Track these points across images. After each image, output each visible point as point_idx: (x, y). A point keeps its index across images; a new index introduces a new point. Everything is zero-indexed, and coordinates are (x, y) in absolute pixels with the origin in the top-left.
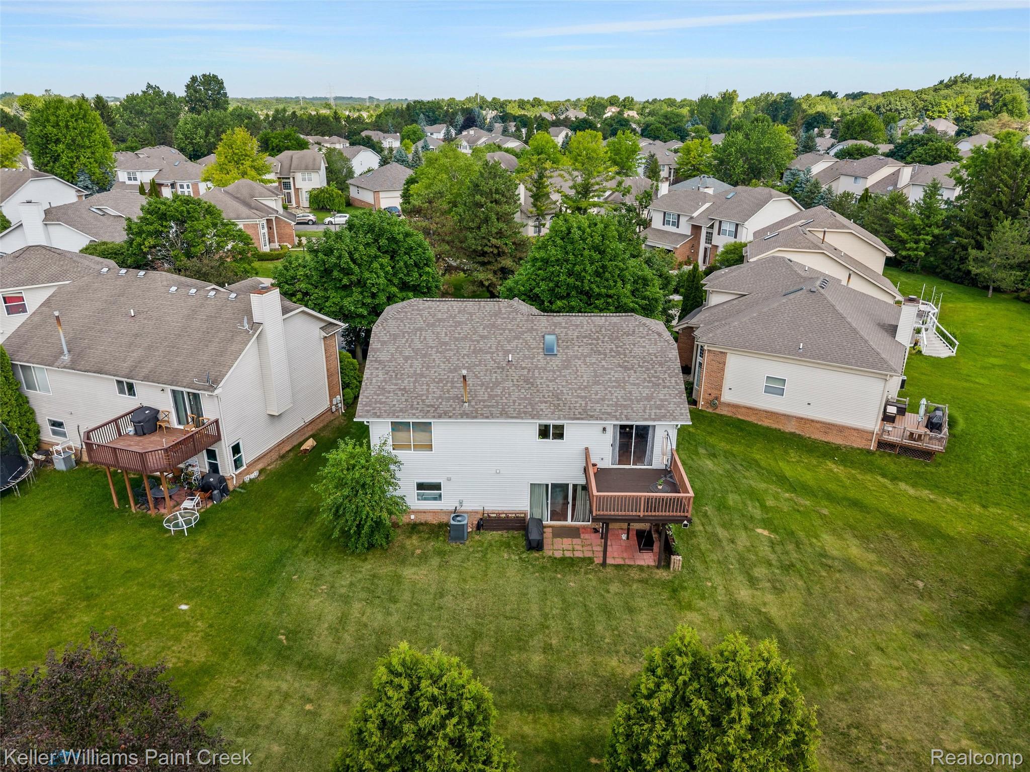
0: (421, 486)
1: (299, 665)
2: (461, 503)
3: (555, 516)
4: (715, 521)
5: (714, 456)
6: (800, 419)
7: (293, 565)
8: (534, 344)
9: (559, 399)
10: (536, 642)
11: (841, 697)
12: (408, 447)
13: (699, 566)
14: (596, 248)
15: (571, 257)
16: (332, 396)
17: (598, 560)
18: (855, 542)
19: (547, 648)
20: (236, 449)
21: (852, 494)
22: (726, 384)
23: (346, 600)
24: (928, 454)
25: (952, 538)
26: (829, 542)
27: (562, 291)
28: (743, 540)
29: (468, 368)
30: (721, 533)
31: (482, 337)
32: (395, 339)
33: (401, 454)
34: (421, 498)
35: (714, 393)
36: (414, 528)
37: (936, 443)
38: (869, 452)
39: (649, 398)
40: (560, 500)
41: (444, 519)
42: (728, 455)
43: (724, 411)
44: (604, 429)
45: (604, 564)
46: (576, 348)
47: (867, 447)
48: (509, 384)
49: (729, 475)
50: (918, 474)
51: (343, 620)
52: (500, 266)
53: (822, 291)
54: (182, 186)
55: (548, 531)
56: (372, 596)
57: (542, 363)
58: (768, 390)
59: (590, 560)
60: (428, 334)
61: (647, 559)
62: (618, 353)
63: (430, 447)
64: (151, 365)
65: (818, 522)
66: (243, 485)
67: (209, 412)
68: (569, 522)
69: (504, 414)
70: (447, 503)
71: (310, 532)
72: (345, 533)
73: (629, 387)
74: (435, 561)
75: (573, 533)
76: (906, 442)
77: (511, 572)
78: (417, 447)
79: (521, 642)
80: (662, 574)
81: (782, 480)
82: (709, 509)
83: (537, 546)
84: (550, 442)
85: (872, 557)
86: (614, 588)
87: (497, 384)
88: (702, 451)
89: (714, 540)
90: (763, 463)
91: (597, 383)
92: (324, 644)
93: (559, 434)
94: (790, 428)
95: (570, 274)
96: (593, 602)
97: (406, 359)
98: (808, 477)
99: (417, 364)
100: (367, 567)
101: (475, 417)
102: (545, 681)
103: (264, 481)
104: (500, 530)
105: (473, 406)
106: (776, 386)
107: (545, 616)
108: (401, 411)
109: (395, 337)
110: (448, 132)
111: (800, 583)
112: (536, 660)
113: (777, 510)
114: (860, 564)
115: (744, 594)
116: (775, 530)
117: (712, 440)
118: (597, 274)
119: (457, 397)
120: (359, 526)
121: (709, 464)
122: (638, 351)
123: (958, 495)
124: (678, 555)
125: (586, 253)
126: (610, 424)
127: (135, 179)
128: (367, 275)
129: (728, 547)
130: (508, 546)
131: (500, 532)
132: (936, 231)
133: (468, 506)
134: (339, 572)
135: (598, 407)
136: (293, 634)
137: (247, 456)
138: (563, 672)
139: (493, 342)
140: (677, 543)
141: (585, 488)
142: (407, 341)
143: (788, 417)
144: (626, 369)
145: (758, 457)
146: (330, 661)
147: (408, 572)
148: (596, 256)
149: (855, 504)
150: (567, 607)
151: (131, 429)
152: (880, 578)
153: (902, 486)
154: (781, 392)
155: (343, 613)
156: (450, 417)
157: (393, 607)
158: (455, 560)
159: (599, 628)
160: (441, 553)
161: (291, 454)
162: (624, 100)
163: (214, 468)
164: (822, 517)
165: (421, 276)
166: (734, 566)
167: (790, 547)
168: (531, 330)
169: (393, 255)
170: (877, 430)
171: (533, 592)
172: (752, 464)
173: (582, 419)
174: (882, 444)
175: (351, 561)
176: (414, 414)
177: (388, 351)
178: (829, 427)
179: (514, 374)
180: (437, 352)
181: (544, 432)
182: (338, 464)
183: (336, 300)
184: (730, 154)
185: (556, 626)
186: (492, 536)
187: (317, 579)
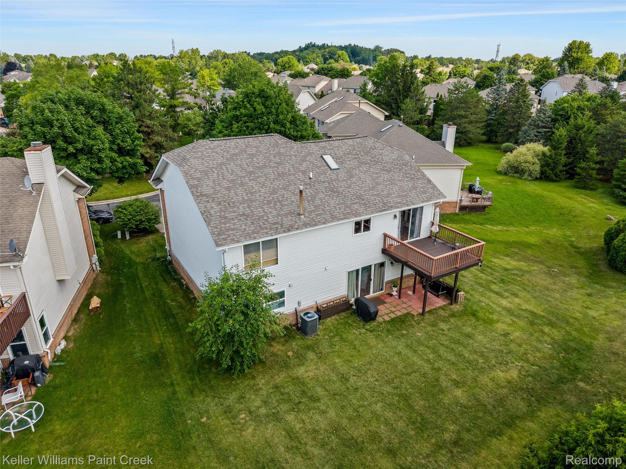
2: (299, 303)
7: (190, 410)
8: (318, 163)
9: (363, 200)
17: (415, 312)
20: (42, 323)
24: (482, 209)
29: (284, 189)
31: (279, 164)
32: (206, 174)
37: (487, 201)
38: (456, 214)
39: (414, 188)
40: (366, 280)
44: (395, 216)
46: (348, 162)
47: (454, 212)
48: (321, 195)
52: (154, 141)
57: (333, 176)
59: (410, 314)
60: (233, 167)
62: (377, 162)
63: (276, 261)
66: (57, 358)
68: (371, 295)
69: (334, 218)
70: (289, 307)
71: (175, 375)
74: (312, 356)
76: (473, 204)
78: (269, 262)
84: (363, 234)
87: (313, 196)
93: (367, 226)
96: (444, 340)
99: (241, 192)
101: (316, 225)
103: (75, 347)
104: (334, 315)
105: (308, 217)
108: (254, 232)
112: (460, 395)
119: (291, 213)
122: (386, 158)
124: (460, 291)
126: (398, 211)
130: (350, 324)
131: (333, 317)
133: (305, 305)
134: (242, 397)
135: (390, 200)
137: (52, 327)
138: (483, 395)
139: (288, 166)
141: (382, 265)
142: (218, 175)
144: (388, 171)
153: (488, 226)
155: (285, 429)
156: (297, 229)
157: (321, 405)
159: (467, 355)
160: (309, 348)
161: (82, 316)
162: (120, 56)
165: (133, 141)
168: (310, 154)
170: (458, 200)
173: (387, 210)
174: (460, 208)
176: (267, 233)
177: (207, 186)
179: (320, 187)
180: (250, 180)
181: (358, 228)
186: (330, 321)
187: (228, 411)
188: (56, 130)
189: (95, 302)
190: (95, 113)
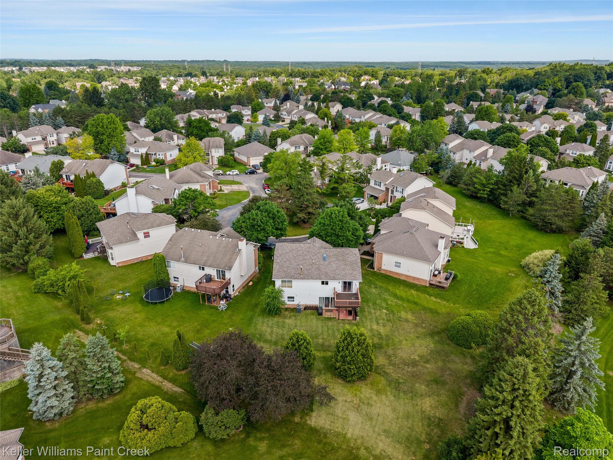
0: (289, 298)
1: (264, 342)
2: (299, 302)
3: (326, 306)
4: (372, 307)
5: (376, 288)
6: (406, 276)
7: (256, 319)
8: (320, 257)
9: (327, 274)
10: (320, 337)
11: (392, 349)
12: (286, 287)
13: (364, 320)
14: (340, 221)
15: (332, 224)
16: (255, 267)
17: (337, 318)
18: (411, 314)
19: (323, 338)
20: (233, 286)
21: (416, 300)
22: (383, 263)
23: (272, 327)
24: (443, 288)
25: (439, 313)
26: (403, 314)
27: (329, 234)
28: (378, 313)
29: (302, 265)
30: (373, 311)
31: (306, 255)
33: (284, 289)
34: (289, 301)
35: (380, 266)
36: (286, 309)
37: (447, 284)
38: (426, 287)
39: (351, 274)
40: (327, 301)
41: (295, 307)
42: (381, 287)
43: (383, 272)
44: (339, 283)
45: (339, 319)
46: (332, 258)
47: (425, 285)
48: (313, 269)
49: (379, 294)
50: (438, 294)
51: (272, 332)
53: (415, 233)
54: (159, 155)
55: (324, 311)
56: (278, 327)
57: (322, 263)
58: (396, 266)
59: (335, 318)
60: (290, 254)
61: (350, 318)
62: (344, 260)
63: (291, 287)
64: (210, 262)
65: (402, 308)
66: (235, 297)
67: (228, 275)
68: (330, 308)
69: (312, 278)
70: (296, 302)
71: (258, 310)
72: (270, 310)
73: (346, 271)
74: (294, 318)
75: (331, 311)
76: (437, 284)
77: (314, 321)
78: (288, 287)
79: (317, 337)
80: (354, 322)
81: (395, 296)
82: (370, 304)
83: (321, 314)
84: (324, 286)
85: (414, 318)
86: (341, 325)
87: (310, 269)
88: (373, 286)
89: (370, 313)
90: (391, 290)
91: (337, 269)
92: (269, 338)
93: (327, 283)
94: (403, 278)
95: (332, 229)
96: (335, 328)
97: (285, 262)
98: (404, 295)
99: (288, 263)
100: (276, 319)
101: (304, 279)
102: (323, 345)
103: (240, 295)
104: (311, 310)
105: (303, 276)
106: (398, 265)
107: (323, 331)
108: (284, 277)
109: (281, 255)
110: (276, 103)
111: (391, 324)
112: (320, 341)
113: (390, 305)
114: (409, 320)
115: (375, 327)
116: (388, 311)
117: (377, 282)
118: (341, 229)
119: (299, 273)
120: (274, 309)
121: (374, 290)
122: (349, 259)
123: (448, 301)
124: (359, 316)
125: (337, 222)
126: (341, 281)
127: (138, 151)
128: (266, 227)
129: (373, 315)
130: (313, 314)
132: (491, 187)
133: (301, 303)
134: (268, 321)
135: (337, 276)
136: (260, 335)
137: (236, 288)
138: (327, 343)
139: (308, 257)
140: (359, 314)
141: (334, 298)
142: (284, 256)
143: (402, 275)
144: (346, 265)
145: (390, 288)
146: (271, 341)
147: (287, 321)
148: (340, 223)
149: (415, 303)
150: (328, 329)
151: (205, 281)
152: (413, 323)
153: (432, 298)
154: (400, 267)
155: (272, 330)
156: (297, 279)
157: (284, 329)
158: (299, 318)
159: (336, 334)
160: (295, 316)
161: (246, 287)
163: (227, 292)
164: (404, 307)
166: (374, 320)
167: (391, 315)
168: (319, 253)
169: (273, 218)
170: (428, 279)
171: (320, 326)
172: (387, 290)
173: (333, 280)
174: (430, 284)
175: (271, 318)
176: (288, 278)
177: (279, 259)
178: (414, 278)
179: (315, 266)
180: (293, 259)
181: (323, 283)
182: (268, 292)
183: (256, 235)
184: (414, 137)
185: (325, 333)
186: (308, 311)
187: (263, 322)
188: (255, 222)
189: (251, 283)
190: (271, 215)
